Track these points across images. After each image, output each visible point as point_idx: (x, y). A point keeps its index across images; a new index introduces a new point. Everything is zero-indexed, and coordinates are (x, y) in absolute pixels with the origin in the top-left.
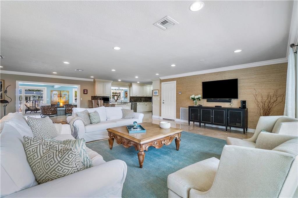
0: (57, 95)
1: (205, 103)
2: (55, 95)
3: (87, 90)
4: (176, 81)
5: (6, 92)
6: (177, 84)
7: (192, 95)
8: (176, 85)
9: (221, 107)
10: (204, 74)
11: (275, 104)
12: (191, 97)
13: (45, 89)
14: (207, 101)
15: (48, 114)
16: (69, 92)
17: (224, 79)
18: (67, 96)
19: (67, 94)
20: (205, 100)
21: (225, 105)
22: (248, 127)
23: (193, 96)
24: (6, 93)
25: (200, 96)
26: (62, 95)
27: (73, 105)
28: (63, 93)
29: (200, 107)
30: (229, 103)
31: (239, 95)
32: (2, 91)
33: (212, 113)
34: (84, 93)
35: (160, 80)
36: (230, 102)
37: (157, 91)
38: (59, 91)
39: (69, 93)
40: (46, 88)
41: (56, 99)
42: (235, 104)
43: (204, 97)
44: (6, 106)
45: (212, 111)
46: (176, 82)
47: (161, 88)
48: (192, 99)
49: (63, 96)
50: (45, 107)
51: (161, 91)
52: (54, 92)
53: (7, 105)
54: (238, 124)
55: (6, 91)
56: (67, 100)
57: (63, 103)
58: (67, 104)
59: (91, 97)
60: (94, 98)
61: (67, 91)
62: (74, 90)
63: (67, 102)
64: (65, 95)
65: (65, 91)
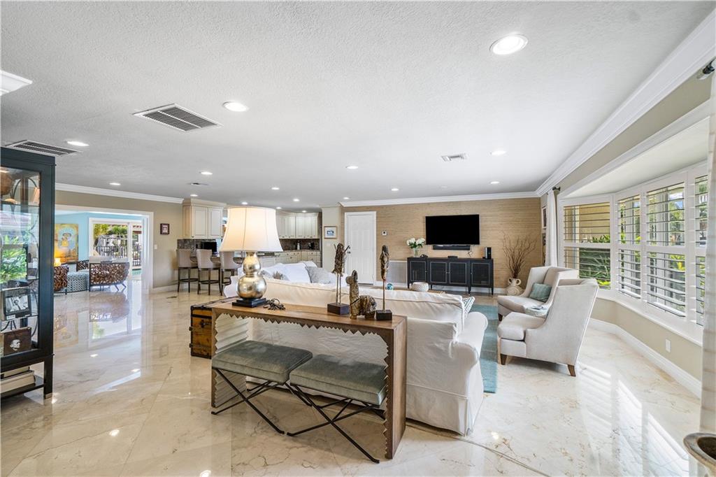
1: (431, 252)
3: (168, 225)
4: (375, 212)
6: (377, 217)
7: (410, 239)
8: (375, 218)
9: (456, 257)
10: (429, 204)
11: (526, 253)
12: (408, 242)
14: (434, 249)
16: (77, 228)
17: (459, 214)
18: (73, 239)
19: (74, 232)
20: (430, 247)
21: (462, 254)
22: (494, 286)
23: (413, 241)
25: (422, 240)
26: (57, 236)
27: (115, 264)
29: (425, 257)
30: (466, 252)
31: (481, 239)
33: (448, 267)
34: (161, 233)
35: (342, 207)
36: (469, 249)
37: (334, 229)
39: (77, 231)
42: (475, 252)
43: (428, 242)
45: (448, 264)
46: (377, 214)
47: (342, 222)
48: (411, 244)
51: (343, 228)
54: (483, 282)
56: (72, 250)
57: (61, 257)
58: (74, 261)
59: (176, 242)
60: (183, 243)
61: (71, 225)
62: (93, 221)
63: (72, 255)
64: (67, 234)
65: (67, 226)
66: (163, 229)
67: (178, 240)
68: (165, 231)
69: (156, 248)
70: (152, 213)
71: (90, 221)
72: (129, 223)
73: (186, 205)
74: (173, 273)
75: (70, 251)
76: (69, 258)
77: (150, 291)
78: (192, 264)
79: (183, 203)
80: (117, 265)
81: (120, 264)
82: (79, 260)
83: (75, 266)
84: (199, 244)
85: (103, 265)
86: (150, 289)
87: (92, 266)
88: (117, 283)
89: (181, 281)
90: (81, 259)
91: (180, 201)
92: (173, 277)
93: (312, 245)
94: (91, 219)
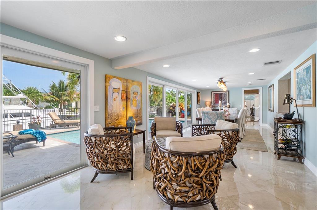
0: (120, 92)
2: (116, 94)
16: (141, 86)
18: (138, 98)
26: (129, 94)
28: (133, 88)
38: (124, 79)
39: (142, 89)
41: (117, 106)
49: (131, 96)
52: (115, 83)
61: (138, 82)
63: (139, 115)
64: (136, 93)
65: (135, 83)
94: (149, 78)
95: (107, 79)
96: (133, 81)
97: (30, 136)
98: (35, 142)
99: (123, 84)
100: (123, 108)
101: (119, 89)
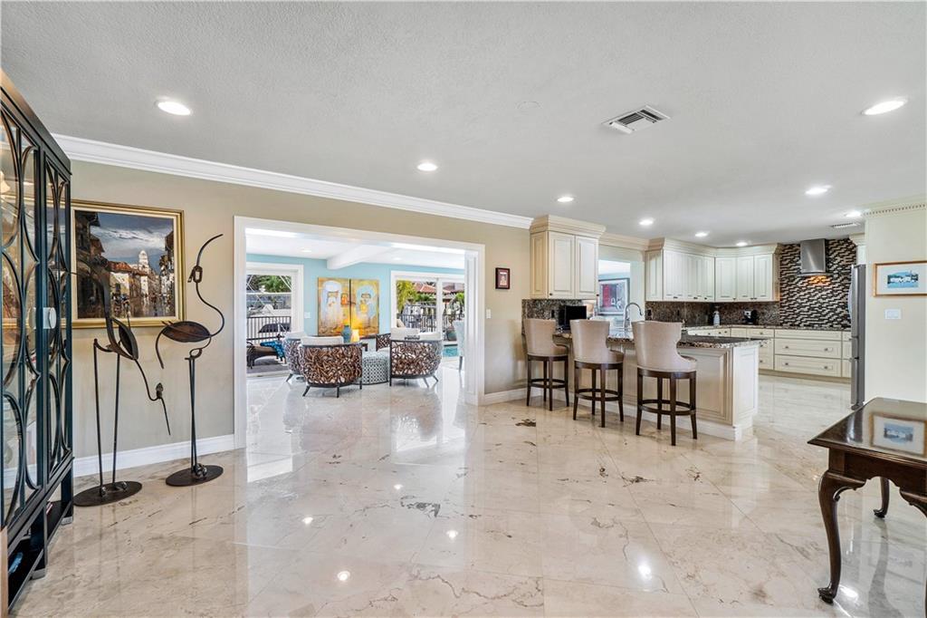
0: (339, 296)
2: (332, 299)
3: (509, 271)
5: (197, 274)
13: (296, 271)
15: (333, 381)
16: (377, 285)
18: (372, 302)
19: (373, 292)
24: (197, 282)
26: (355, 298)
28: (358, 290)
32: (172, 271)
34: (497, 287)
37: (919, 270)
38: (346, 280)
39: (378, 289)
40: (300, 268)
41: (334, 312)
44: (198, 356)
49: (358, 299)
50: (325, 349)
52: (332, 286)
53: (200, 349)
55: (198, 268)
56: (372, 318)
57: (360, 328)
58: (373, 334)
59: (520, 305)
60: (533, 308)
61: (371, 281)
62: (396, 276)
63: (372, 325)
64: (366, 296)
65: (366, 283)
66: (500, 278)
67: (524, 301)
68: (503, 282)
69: (489, 316)
70: (483, 246)
71: (392, 276)
72: (438, 279)
73: (538, 232)
74: (515, 367)
75: (369, 319)
76: (368, 330)
77: (480, 399)
78: (557, 351)
79: (532, 227)
80: (426, 345)
81: (430, 342)
82: (381, 333)
83: (374, 341)
84: (555, 308)
85: (409, 344)
86: (479, 394)
87: (393, 343)
88: (427, 375)
89: (531, 382)
90: (382, 332)
91: (526, 223)
92: (515, 374)
93: (754, 313)
94: (394, 273)
95: (320, 282)
96: (361, 280)
97: (270, 349)
98: (275, 357)
99: (344, 286)
100: (344, 315)
101: (337, 292)
